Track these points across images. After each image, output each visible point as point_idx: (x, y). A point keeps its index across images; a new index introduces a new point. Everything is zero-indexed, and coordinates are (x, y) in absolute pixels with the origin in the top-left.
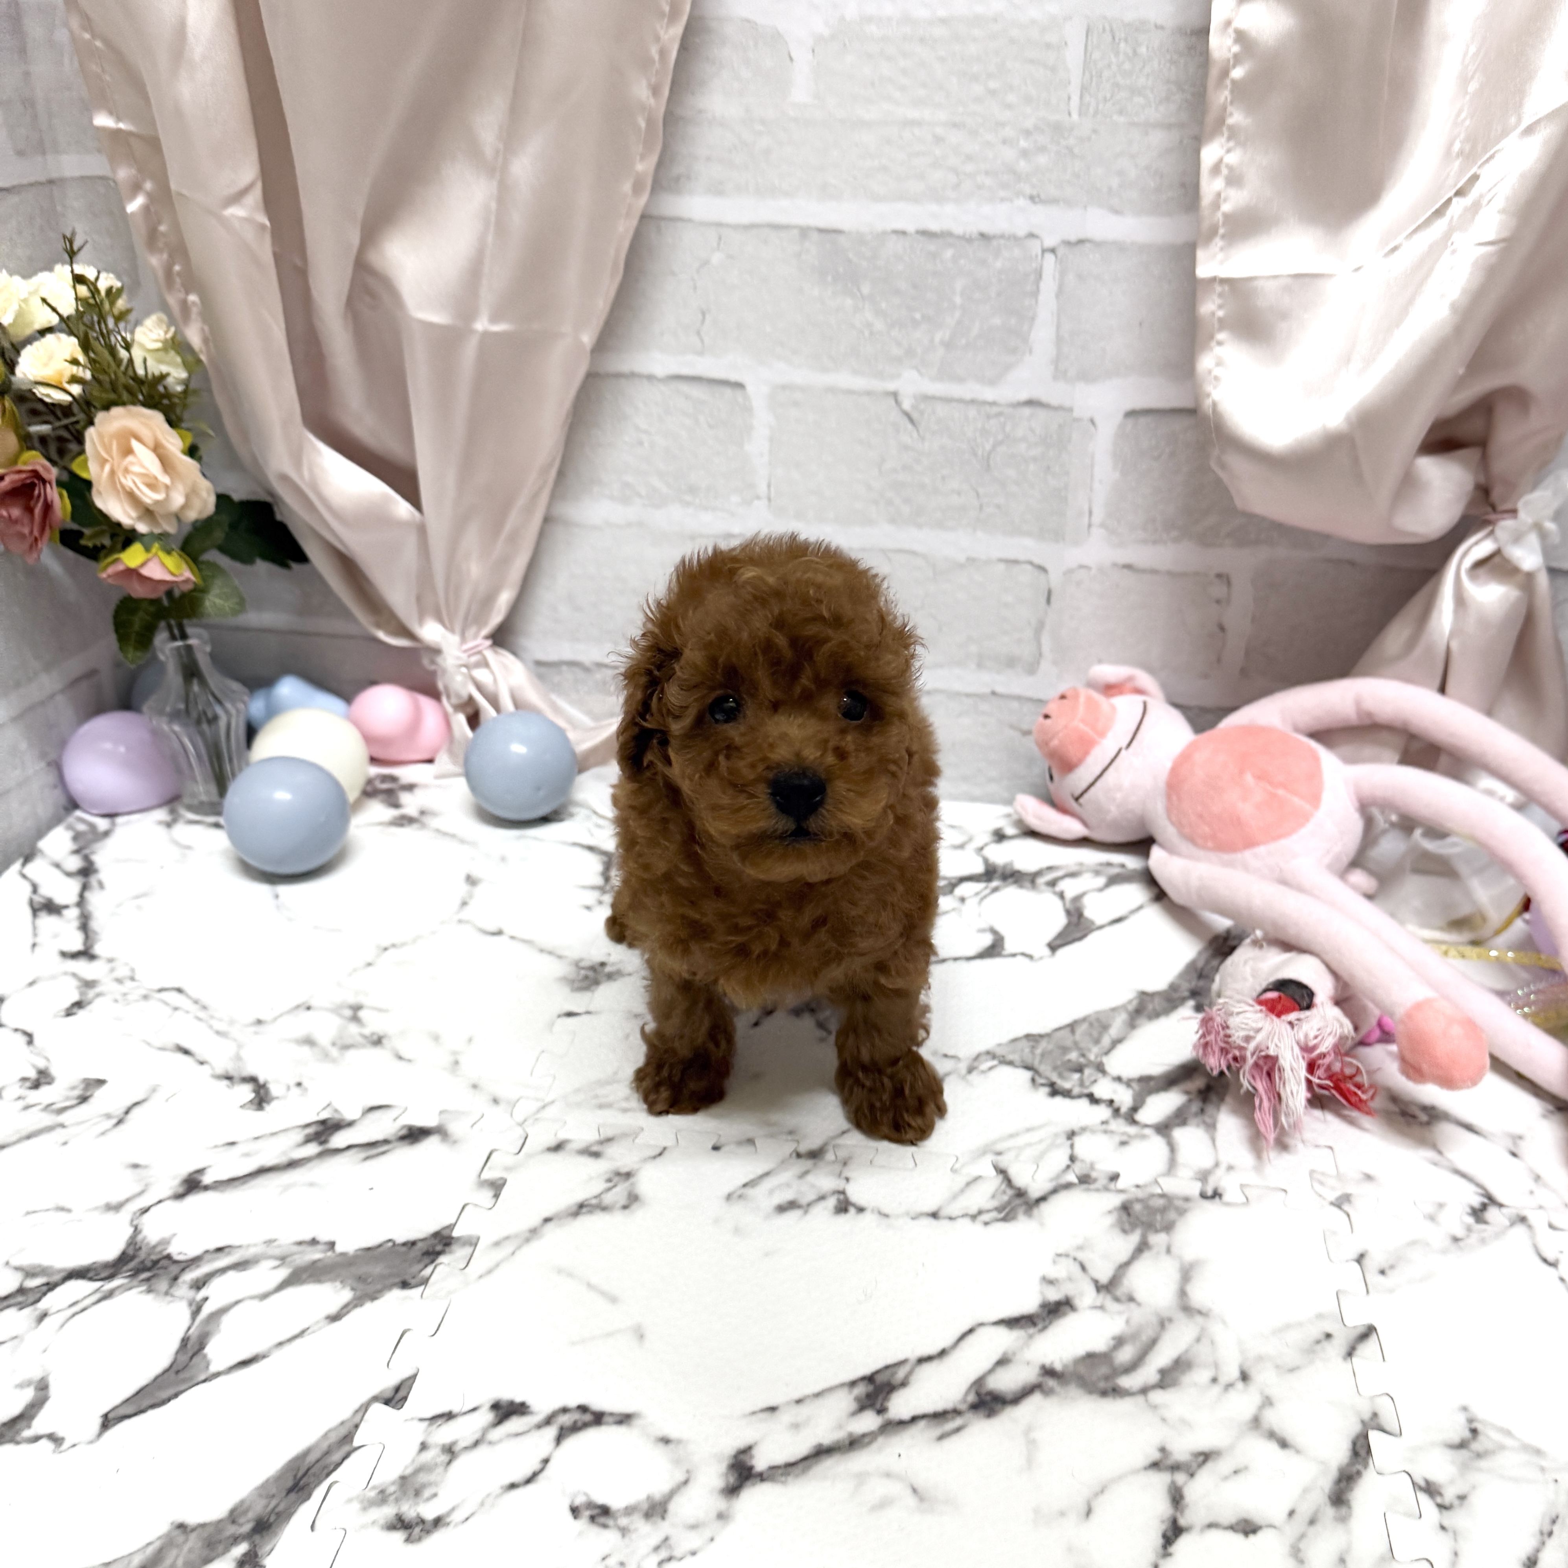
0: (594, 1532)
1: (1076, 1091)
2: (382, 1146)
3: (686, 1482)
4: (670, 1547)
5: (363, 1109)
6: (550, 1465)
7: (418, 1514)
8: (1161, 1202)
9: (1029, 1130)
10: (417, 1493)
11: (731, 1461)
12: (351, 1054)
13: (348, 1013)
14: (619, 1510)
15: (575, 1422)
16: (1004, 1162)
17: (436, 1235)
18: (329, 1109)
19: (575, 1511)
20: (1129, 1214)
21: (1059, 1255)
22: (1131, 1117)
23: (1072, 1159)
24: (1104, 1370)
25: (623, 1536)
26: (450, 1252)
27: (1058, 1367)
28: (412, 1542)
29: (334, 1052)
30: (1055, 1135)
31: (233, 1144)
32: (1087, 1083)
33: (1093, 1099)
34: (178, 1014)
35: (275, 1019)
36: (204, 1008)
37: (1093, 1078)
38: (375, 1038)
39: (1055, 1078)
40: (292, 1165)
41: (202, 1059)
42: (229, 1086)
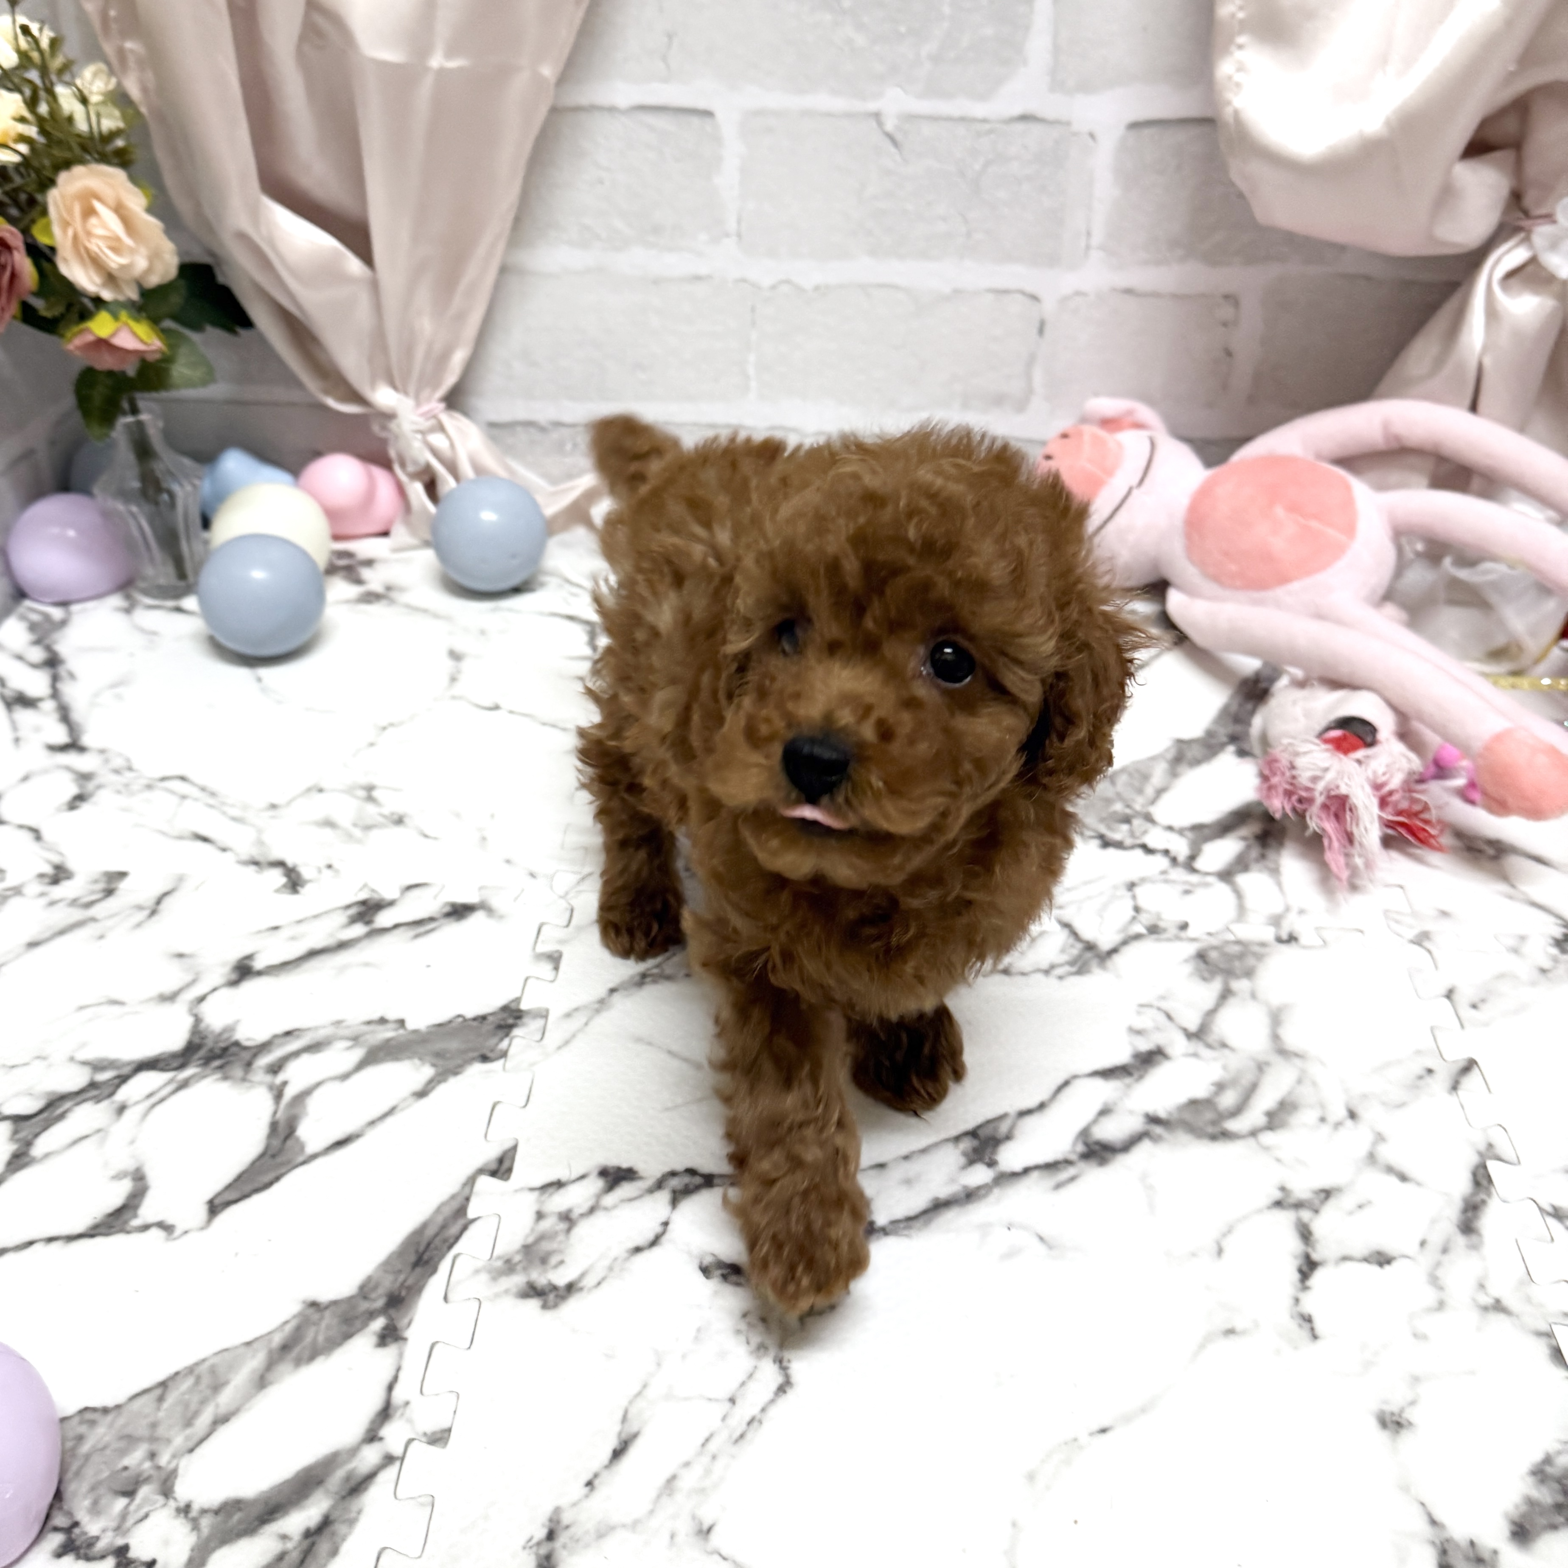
0: (731, 1290)
1: (1128, 842)
2: (429, 923)
5: (402, 888)
6: (670, 1227)
7: (549, 1281)
8: (1236, 949)
9: (1086, 883)
10: (544, 1261)
12: (375, 835)
13: (362, 793)
15: (686, 1185)
16: (1068, 915)
17: (505, 1009)
18: (367, 890)
19: (706, 1270)
20: (1206, 962)
21: (1142, 1006)
22: (1190, 865)
23: (1137, 909)
24: (1209, 1115)
26: (523, 1025)
27: (1162, 1114)
28: (548, 1308)
29: (357, 833)
30: (1115, 887)
31: (276, 928)
32: (1138, 834)
33: (1147, 850)
34: (188, 802)
35: (289, 803)
36: (213, 794)
37: (1143, 829)
38: (396, 817)
39: (1103, 829)
40: (342, 945)
41: (223, 845)
42: (257, 872)
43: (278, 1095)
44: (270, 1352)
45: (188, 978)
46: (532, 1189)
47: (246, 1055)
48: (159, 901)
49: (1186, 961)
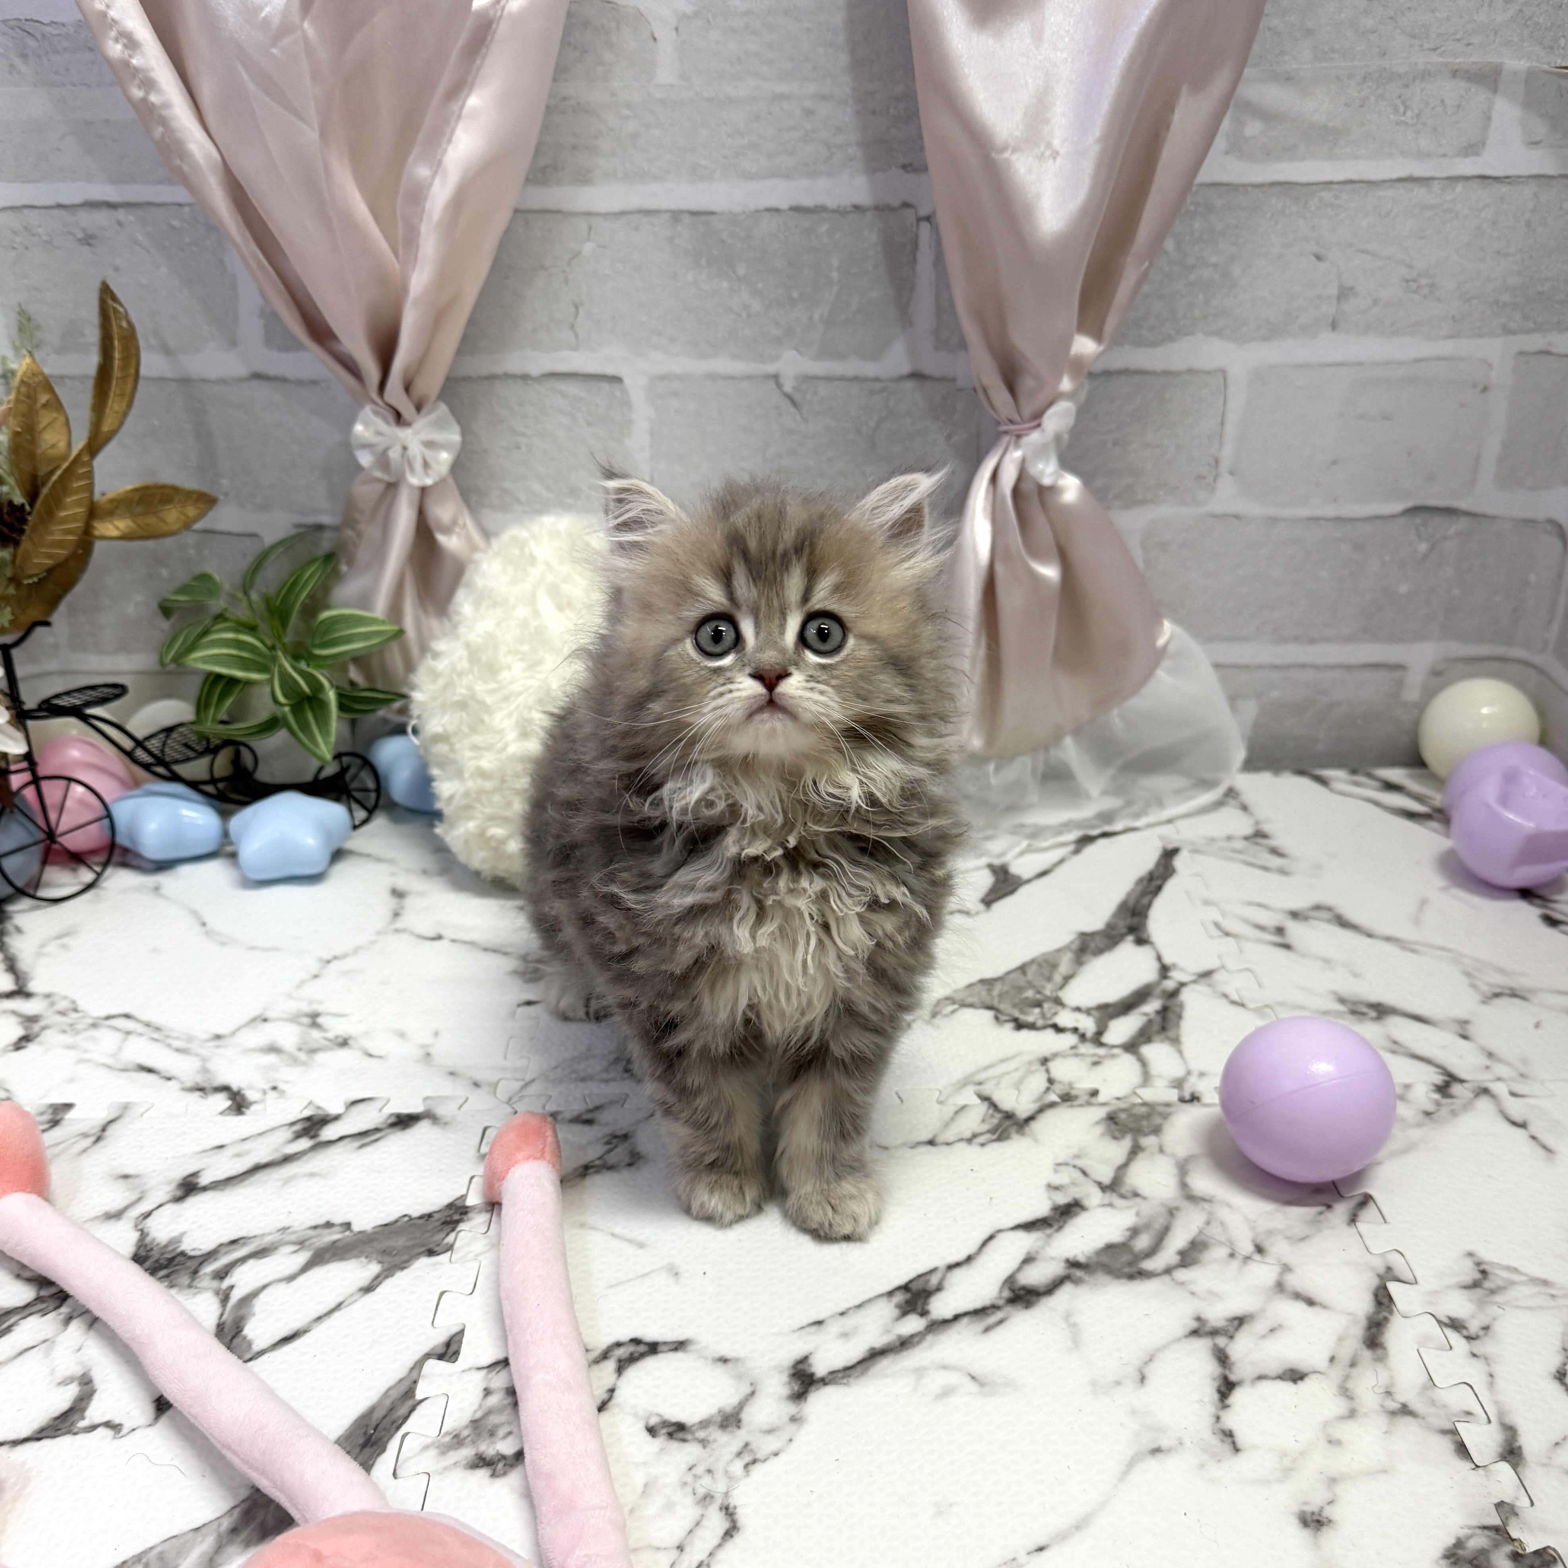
0: (674, 1445)
1: (1040, 1023)
2: (373, 1134)
3: (753, 1393)
4: (751, 1451)
5: (345, 1103)
6: (617, 1393)
7: (498, 1451)
8: (1143, 1110)
9: (1005, 1060)
10: (492, 1434)
11: (792, 1371)
12: (320, 1057)
13: (307, 1020)
14: (694, 1425)
15: (632, 1354)
16: (987, 1090)
17: (450, 1206)
18: (311, 1107)
19: (652, 1431)
20: (1116, 1123)
21: (1059, 1165)
22: (1097, 1039)
23: (1051, 1081)
24: (1125, 1257)
25: (704, 1447)
26: (469, 1220)
27: (1081, 1259)
28: (498, 1477)
29: (302, 1056)
30: (1030, 1063)
31: (221, 1147)
32: (1048, 1015)
33: (1058, 1029)
34: (132, 1038)
35: (233, 1033)
36: (158, 1029)
37: (1053, 1011)
38: (340, 1040)
39: (1016, 1014)
40: (287, 1159)
41: (168, 1075)
42: (202, 1097)
43: (225, 1298)
44: (219, 1536)
45: (134, 1197)
46: (479, 1369)
47: (192, 1264)
48: (104, 1129)
49: (1098, 1123)
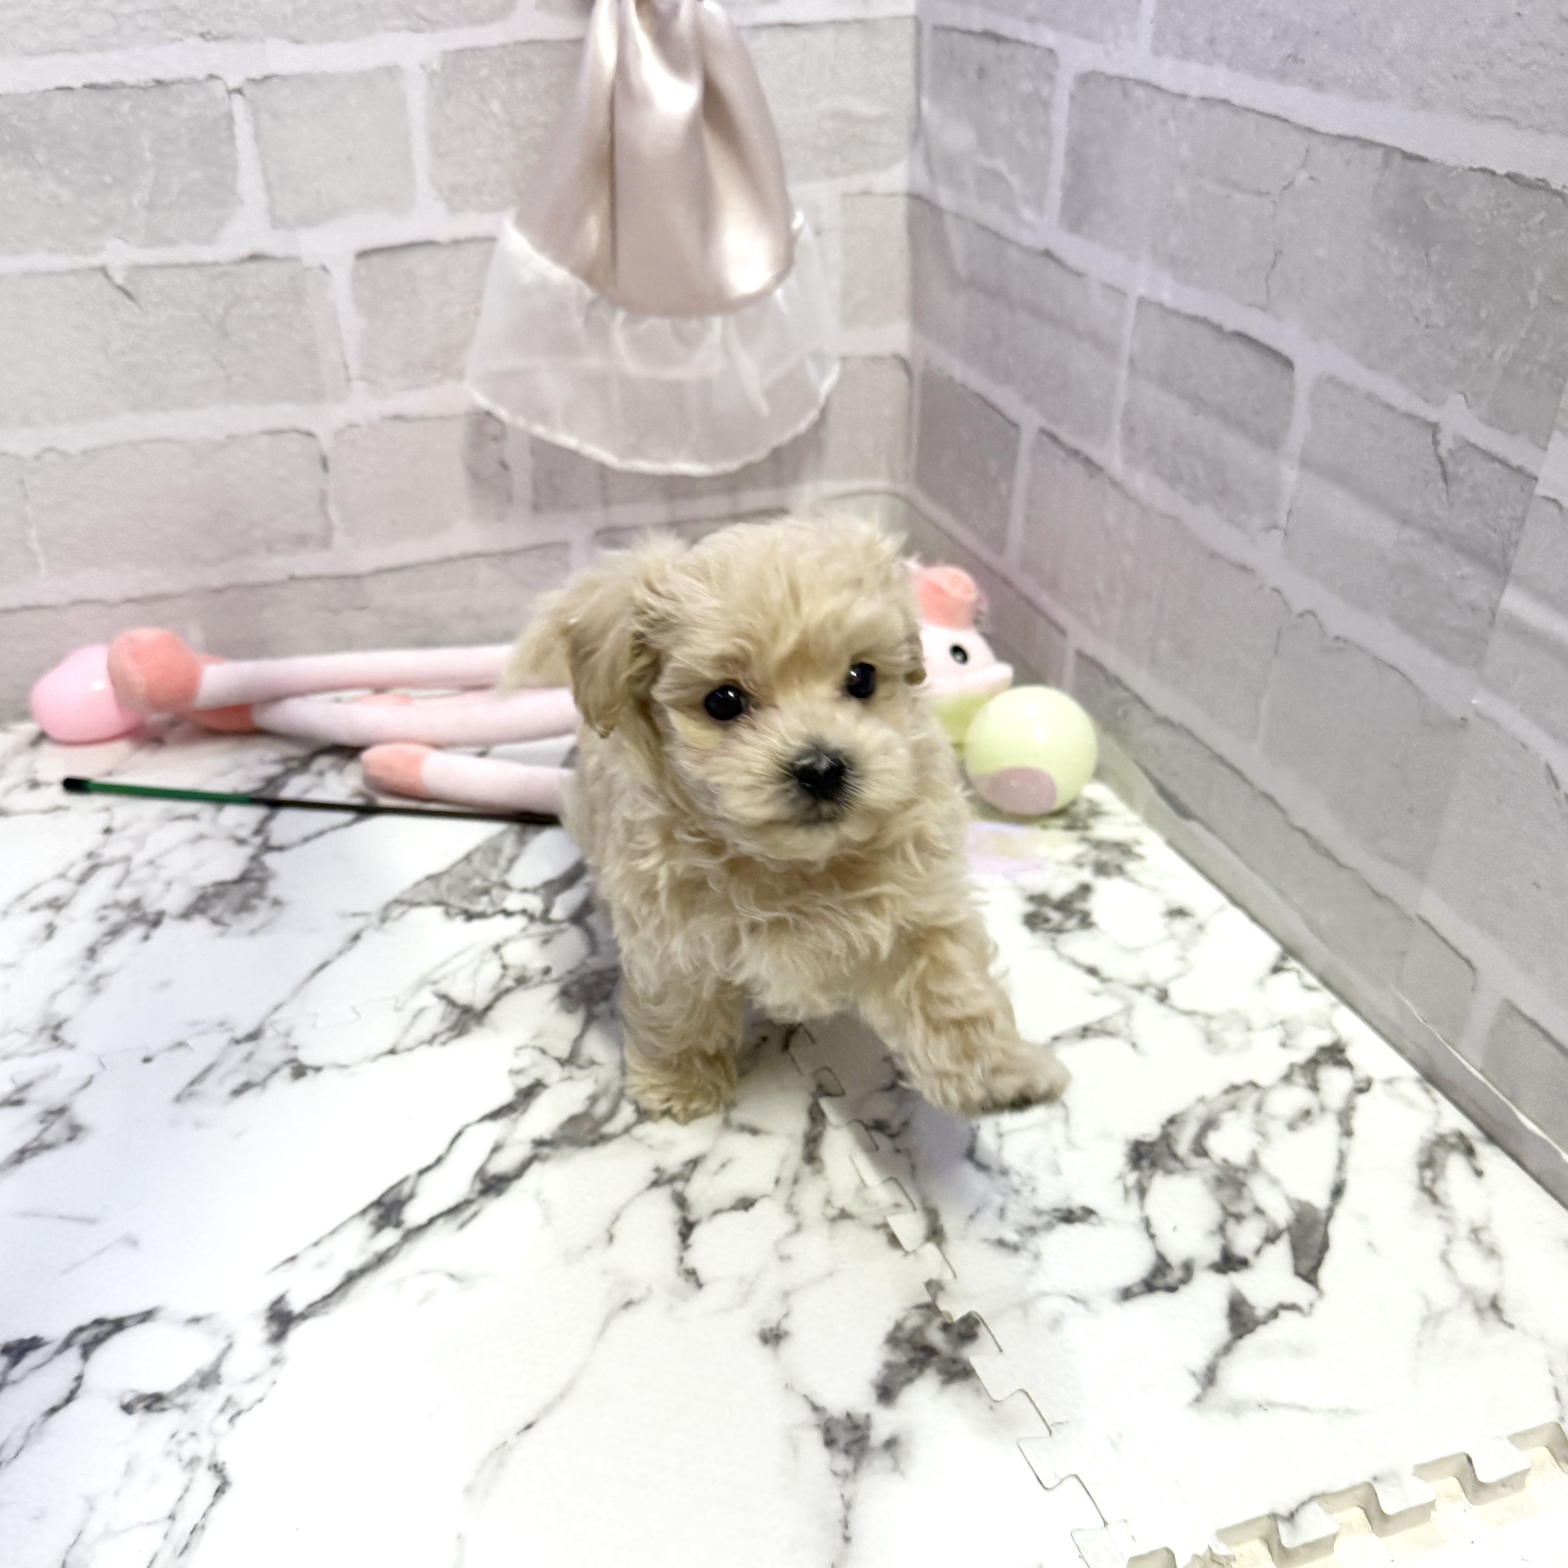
0: (153, 1417)
1: (490, 910)
3: (230, 1346)
4: (235, 1403)
6: (85, 1380)
8: (595, 978)
9: (457, 955)
11: (268, 1314)
14: (171, 1392)
15: (95, 1336)
16: (443, 988)
19: (127, 1408)
20: (569, 997)
21: (519, 1048)
22: (545, 917)
23: (505, 967)
24: (587, 1126)
25: (185, 1411)
27: (547, 1136)
30: (483, 953)
32: (496, 901)
33: (507, 914)
37: (501, 896)
39: (465, 905)
49: (551, 1000)
